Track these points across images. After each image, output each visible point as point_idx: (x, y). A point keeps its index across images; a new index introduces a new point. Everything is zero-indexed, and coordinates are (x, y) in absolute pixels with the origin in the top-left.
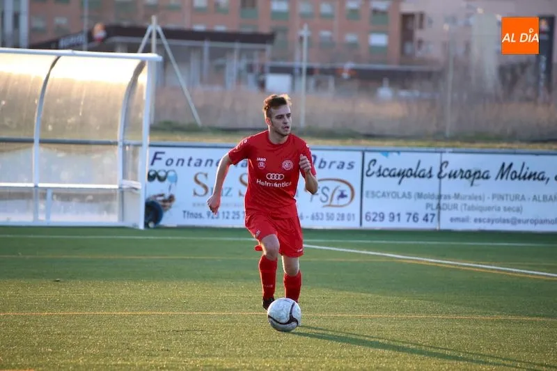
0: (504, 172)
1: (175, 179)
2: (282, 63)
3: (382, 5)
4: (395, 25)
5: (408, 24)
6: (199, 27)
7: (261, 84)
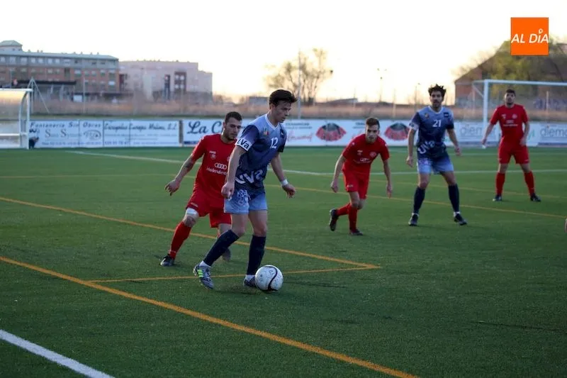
0: (151, 127)
1: (39, 132)
2: (79, 92)
3: (112, 72)
4: (117, 78)
5: (122, 78)
6: (50, 80)
7: (72, 99)
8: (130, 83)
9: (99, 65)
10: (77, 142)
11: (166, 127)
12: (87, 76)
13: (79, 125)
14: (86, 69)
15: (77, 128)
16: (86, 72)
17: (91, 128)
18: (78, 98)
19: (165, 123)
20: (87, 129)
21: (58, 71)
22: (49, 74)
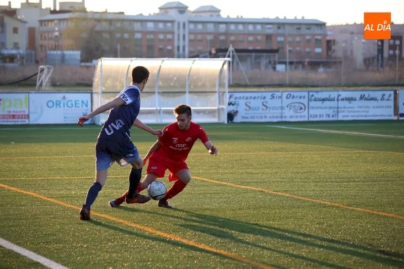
0: (362, 98)
1: (238, 105)
2: (282, 60)
3: (319, 37)
4: (324, 44)
5: (329, 44)
6: (250, 48)
7: (274, 68)
8: (338, 51)
9: (304, 30)
10: (280, 115)
11: (379, 97)
12: (290, 43)
13: (281, 97)
14: (290, 35)
15: (280, 100)
16: (290, 39)
17: (295, 100)
18: (280, 67)
19: (378, 94)
20: (290, 100)
21: (259, 38)
22: (249, 42)
